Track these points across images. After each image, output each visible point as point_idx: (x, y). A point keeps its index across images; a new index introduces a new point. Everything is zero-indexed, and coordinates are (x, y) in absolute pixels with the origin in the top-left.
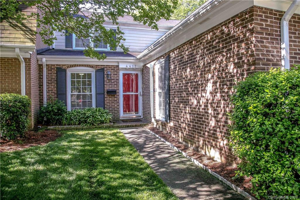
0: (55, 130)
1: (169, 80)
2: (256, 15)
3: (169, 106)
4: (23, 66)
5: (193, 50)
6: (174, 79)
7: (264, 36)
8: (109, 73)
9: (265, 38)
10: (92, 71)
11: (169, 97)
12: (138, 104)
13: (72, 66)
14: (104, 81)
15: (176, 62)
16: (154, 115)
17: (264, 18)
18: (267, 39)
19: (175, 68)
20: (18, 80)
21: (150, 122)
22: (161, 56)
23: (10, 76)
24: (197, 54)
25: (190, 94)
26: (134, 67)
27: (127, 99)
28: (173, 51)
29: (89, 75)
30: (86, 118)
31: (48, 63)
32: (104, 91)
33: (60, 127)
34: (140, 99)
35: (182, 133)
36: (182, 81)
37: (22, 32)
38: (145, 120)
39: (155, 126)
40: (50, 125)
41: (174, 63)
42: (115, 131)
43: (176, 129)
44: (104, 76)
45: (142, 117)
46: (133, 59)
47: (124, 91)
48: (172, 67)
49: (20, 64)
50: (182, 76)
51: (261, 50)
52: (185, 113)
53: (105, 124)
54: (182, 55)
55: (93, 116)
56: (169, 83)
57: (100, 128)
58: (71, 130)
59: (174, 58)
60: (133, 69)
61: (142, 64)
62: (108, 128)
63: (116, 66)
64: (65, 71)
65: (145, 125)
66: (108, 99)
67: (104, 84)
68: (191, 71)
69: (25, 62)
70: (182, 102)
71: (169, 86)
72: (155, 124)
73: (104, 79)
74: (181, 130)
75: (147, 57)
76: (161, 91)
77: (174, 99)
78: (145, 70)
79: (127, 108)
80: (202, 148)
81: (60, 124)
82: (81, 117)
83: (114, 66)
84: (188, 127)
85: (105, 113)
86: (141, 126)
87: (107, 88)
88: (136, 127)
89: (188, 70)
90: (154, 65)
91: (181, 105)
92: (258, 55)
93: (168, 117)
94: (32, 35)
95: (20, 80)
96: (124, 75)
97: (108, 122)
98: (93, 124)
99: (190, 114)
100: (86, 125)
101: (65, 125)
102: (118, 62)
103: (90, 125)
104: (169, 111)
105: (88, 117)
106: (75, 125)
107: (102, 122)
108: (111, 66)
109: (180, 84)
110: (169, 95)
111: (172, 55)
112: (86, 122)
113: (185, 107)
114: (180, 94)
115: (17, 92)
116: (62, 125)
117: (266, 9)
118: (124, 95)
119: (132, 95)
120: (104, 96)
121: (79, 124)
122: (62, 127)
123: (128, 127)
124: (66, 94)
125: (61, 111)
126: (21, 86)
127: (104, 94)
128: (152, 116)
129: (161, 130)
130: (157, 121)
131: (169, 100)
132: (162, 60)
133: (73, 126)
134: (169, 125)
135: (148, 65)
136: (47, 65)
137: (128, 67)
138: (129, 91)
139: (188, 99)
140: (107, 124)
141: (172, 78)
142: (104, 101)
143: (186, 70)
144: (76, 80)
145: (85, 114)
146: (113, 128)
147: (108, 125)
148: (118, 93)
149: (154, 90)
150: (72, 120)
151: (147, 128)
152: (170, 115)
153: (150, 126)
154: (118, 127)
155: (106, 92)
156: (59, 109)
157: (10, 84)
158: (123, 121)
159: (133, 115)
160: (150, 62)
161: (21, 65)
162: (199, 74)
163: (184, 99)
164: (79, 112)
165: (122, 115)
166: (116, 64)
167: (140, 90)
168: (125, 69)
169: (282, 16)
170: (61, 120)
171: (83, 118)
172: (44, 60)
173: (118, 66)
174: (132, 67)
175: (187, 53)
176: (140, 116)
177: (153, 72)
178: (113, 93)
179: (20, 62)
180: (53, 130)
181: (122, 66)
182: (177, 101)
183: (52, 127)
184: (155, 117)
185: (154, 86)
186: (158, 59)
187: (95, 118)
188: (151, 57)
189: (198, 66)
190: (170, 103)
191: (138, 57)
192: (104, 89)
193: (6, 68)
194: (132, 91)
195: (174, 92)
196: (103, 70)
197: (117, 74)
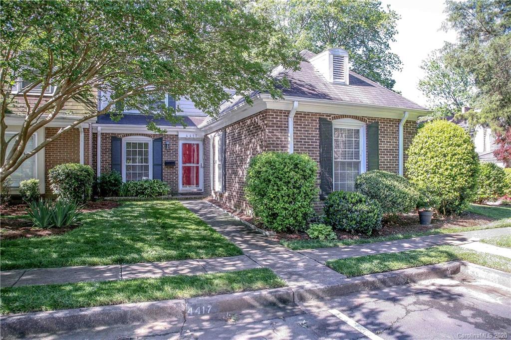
0: (113, 200)
1: (225, 154)
2: (269, 115)
3: (225, 177)
4: (82, 136)
5: (240, 130)
6: (229, 153)
7: (275, 128)
8: (168, 143)
9: (275, 130)
10: (150, 141)
11: (225, 169)
12: (198, 177)
13: (127, 135)
14: (162, 151)
15: (230, 137)
16: (213, 188)
17: (275, 116)
18: (278, 130)
19: (229, 143)
20: (77, 150)
21: (210, 195)
22: (220, 129)
23: (69, 146)
24: (242, 134)
25: (239, 166)
26: (195, 137)
27: (187, 171)
28: (228, 126)
29: (146, 145)
30: (143, 190)
31: (103, 132)
32: (162, 162)
33: (117, 198)
34: (201, 171)
35: (234, 200)
36: (233, 155)
37: (84, 105)
38: (205, 193)
39: (214, 198)
40: (106, 197)
41: (229, 138)
42: (174, 202)
43: (229, 198)
44: (162, 146)
45: (203, 190)
46: (194, 129)
47: (184, 162)
48: (228, 142)
49: (79, 134)
50: (233, 150)
51: (272, 138)
52: (235, 182)
53: (163, 196)
54: (233, 132)
55: (151, 188)
56: (225, 156)
57: (158, 200)
58: (129, 200)
59: (229, 134)
60: (194, 139)
61: (203, 134)
62: (167, 199)
63: (175, 135)
64: (121, 140)
65: (204, 198)
66: (166, 171)
67: (162, 155)
68: (239, 147)
69: (84, 132)
70: (233, 173)
71: (225, 158)
72: (214, 196)
73: (162, 150)
74: (233, 198)
75: (207, 128)
76: (220, 163)
77: (228, 171)
78: (205, 140)
79: (187, 181)
80: (245, 210)
81: (117, 195)
82: (138, 188)
83: (173, 135)
84: (237, 194)
85: (163, 185)
86: (200, 198)
87: (165, 159)
88: (195, 199)
89: (238, 146)
90: (215, 136)
91: (233, 176)
92: (270, 141)
93: (225, 188)
94: (92, 106)
95: (79, 150)
96: (184, 145)
97: (166, 194)
98: (151, 196)
99: (238, 183)
100: (143, 197)
101: (122, 196)
102: (178, 132)
103: (148, 196)
104: (225, 181)
105: (146, 189)
106: (133, 196)
107: (160, 194)
108: (170, 135)
109: (232, 157)
110: (225, 167)
111: (228, 131)
112: (143, 194)
113: (235, 178)
114: (232, 167)
115: (76, 162)
116: (119, 196)
117: (276, 110)
118: (184, 167)
119: (194, 166)
120: (162, 167)
121: (136, 196)
122: (119, 198)
123: (187, 199)
124: (121, 165)
125: (118, 182)
126: (79, 156)
127: (162, 165)
128: (212, 188)
129: (219, 201)
130: (216, 193)
131: (225, 171)
132: (220, 133)
133: (130, 198)
134: (225, 195)
135: (209, 136)
136: (101, 134)
137: (189, 137)
138: (190, 162)
139: (237, 171)
140: (165, 196)
141: (227, 152)
142: (162, 172)
143: (236, 146)
144: (137, 149)
145: (142, 185)
146: (172, 199)
147: (167, 197)
148: (177, 164)
149: (214, 162)
150: (129, 191)
151: (206, 201)
152: (225, 185)
153: (209, 198)
154: (177, 199)
155: (164, 163)
156: (116, 180)
157: (69, 154)
158: (182, 194)
159: (194, 189)
160: (211, 133)
161: (81, 135)
162: (243, 150)
163: (234, 171)
164: (136, 184)
165: (181, 188)
166: (176, 134)
167: (201, 161)
168: (186, 139)
169: (288, 113)
170: (118, 191)
171: (141, 189)
172: (99, 128)
173: (177, 135)
174: (192, 137)
175: (237, 130)
176: (201, 190)
177: (213, 144)
178: (171, 164)
179: (79, 132)
180: (110, 200)
181: (181, 135)
182: (230, 172)
183: (109, 198)
184: (214, 190)
185: (214, 158)
186: (217, 131)
187: (153, 189)
188: (211, 128)
189: (243, 144)
190: (225, 175)
191: (199, 126)
192: (162, 160)
193: (64, 138)
194: (193, 162)
195: (229, 164)
196: (161, 139)
197: (176, 144)
